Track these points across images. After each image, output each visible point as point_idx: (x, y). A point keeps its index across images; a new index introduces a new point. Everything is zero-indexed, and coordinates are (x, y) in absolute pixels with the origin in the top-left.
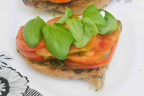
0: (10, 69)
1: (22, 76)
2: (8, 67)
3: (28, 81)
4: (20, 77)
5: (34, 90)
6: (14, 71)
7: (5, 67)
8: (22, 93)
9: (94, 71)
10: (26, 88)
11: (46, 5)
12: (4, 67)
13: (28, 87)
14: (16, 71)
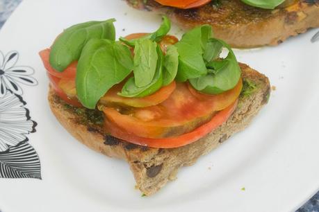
0: (17, 98)
1: (29, 118)
2: (16, 95)
3: (34, 131)
4: (26, 118)
5: (33, 149)
6: (22, 104)
7: (12, 92)
8: (9, 146)
9: (137, 151)
10: (23, 140)
12: (9, 92)
13: (27, 140)
14: (26, 106)
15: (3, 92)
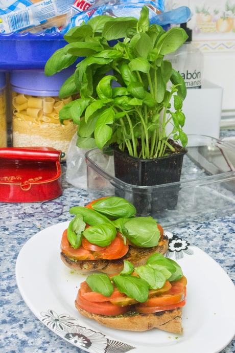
0: (79, 327)
2: (76, 326)
3: (105, 336)
4: (94, 332)
5: (116, 341)
6: (84, 328)
11: (94, 264)
12: (72, 326)
13: (108, 339)
14: (87, 328)
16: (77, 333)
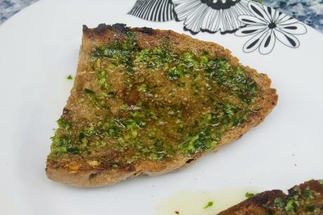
0: (232, 29)
1: (203, 31)
2: (237, 30)
3: (185, 29)
4: (204, 28)
5: (164, 21)
6: (223, 31)
8: (176, 5)
10: (178, 17)
12: (243, 25)
13: (177, 20)
14: (218, 33)
15: (243, 20)
16: (226, 11)
